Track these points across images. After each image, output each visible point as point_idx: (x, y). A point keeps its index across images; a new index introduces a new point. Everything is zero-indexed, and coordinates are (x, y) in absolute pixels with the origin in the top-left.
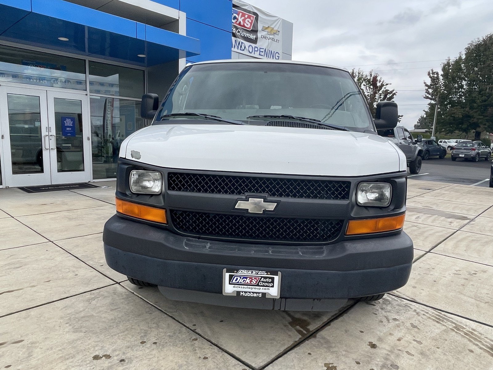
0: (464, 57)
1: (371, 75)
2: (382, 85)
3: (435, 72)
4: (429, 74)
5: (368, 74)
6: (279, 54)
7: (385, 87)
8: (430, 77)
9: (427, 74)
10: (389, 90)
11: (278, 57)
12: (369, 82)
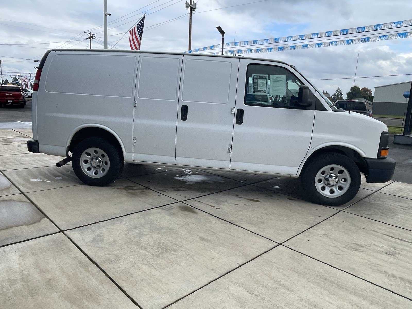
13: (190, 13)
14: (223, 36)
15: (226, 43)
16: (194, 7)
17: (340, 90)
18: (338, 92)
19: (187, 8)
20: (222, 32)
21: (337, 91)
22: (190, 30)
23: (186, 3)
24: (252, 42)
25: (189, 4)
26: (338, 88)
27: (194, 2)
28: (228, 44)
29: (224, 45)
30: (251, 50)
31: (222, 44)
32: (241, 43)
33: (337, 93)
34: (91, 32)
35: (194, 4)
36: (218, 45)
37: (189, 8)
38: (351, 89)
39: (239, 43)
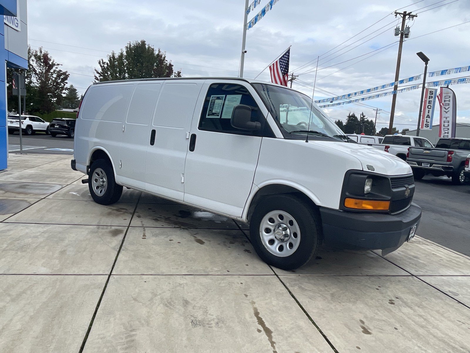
0: (125, 53)
1: (41, 52)
2: (53, 65)
3: (105, 63)
4: (100, 63)
5: (38, 50)
6: (18, 21)
7: (56, 66)
8: (101, 66)
9: (98, 63)
10: (62, 71)
11: (17, 24)
12: (40, 59)
13: (400, 41)
14: (426, 64)
15: (430, 73)
16: (406, 33)
19: (396, 34)
20: (425, 59)
22: (399, 61)
23: (396, 29)
24: (466, 69)
25: (400, 30)
27: (407, 26)
28: (432, 74)
29: (427, 75)
30: (465, 79)
31: (424, 75)
32: (450, 71)
34: (293, 74)
35: (407, 28)
36: (418, 77)
37: (400, 35)
39: (448, 71)
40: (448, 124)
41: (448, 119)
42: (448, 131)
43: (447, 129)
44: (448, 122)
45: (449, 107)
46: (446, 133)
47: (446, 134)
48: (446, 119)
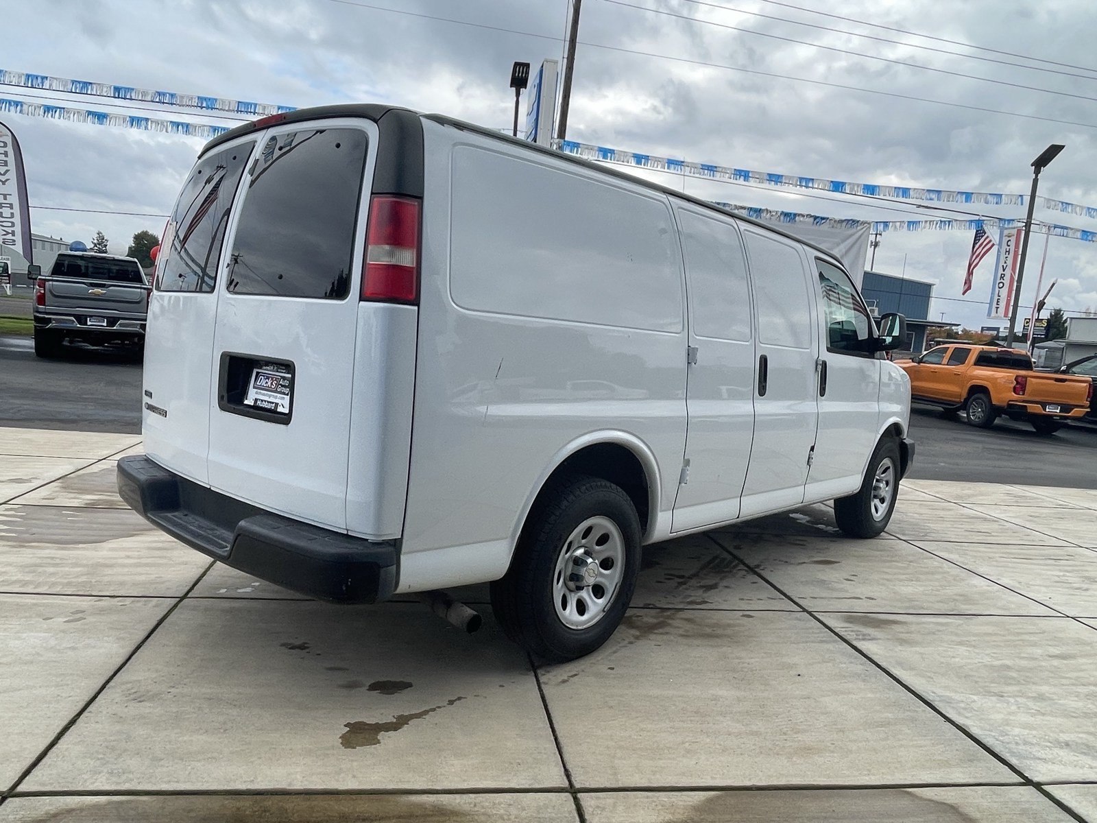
17: (103, 239)
18: (99, 244)
21: (96, 241)
26: (98, 234)
33: (96, 248)
38: (134, 238)
40: (12, 211)
41: (10, 200)
42: (12, 229)
43: (10, 224)
44: (11, 206)
45: (7, 171)
46: (8, 233)
47: (10, 236)
48: (5, 199)
